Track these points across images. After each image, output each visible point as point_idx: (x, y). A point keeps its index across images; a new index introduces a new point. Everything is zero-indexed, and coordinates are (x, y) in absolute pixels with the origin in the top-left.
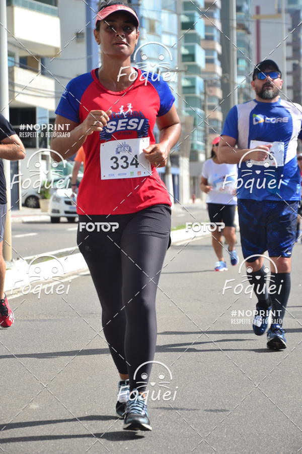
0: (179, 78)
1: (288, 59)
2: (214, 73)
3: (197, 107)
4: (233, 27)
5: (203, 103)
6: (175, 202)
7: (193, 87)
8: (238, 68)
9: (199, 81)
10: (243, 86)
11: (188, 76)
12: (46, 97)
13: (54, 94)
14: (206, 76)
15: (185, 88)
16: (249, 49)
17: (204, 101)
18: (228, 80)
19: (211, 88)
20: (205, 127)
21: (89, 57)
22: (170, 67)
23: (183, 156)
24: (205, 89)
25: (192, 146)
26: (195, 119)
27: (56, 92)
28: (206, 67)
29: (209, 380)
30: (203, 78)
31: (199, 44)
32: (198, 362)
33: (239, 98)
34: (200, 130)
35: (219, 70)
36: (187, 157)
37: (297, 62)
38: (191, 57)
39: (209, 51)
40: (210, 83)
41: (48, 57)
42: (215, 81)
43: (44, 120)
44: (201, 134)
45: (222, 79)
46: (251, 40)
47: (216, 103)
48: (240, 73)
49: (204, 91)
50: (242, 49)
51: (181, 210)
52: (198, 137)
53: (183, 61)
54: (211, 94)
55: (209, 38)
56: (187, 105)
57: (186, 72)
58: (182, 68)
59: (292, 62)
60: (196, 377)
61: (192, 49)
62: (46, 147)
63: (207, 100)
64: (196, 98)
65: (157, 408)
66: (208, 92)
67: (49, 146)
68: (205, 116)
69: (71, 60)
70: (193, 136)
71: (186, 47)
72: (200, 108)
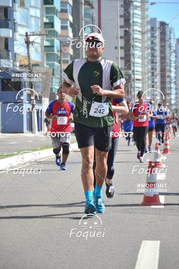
0: (42, 40)
1: (121, 27)
2: (68, 36)
3: (55, 61)
4: (82, 3)
5: (59, 59)
6: (39, 130)
7: (53, 46)
9: (57, 43)
11: (48, 38)
14: (61, 39)
15: (45, 47)
16: (93, 19)
17: (60, 57)
19: (65, 48)
23: (44, 97)
24: (61, 48)
25: (51, 89)
26: (53, 70)
28: (61, 32)
30: (59, 40)
31: (57, 16)
34: (57, 78)
35: (71, 35)
36: (47, 97)
37: (127, 29)
38: (51, 24)
39: (64, 20)
40: (64, 43)
42: (67, 42)
44: (58, 81)
46: (94, 12)
47: (68, 58)
49: (60, 50)
50: (88, 19)
51: (43, 136)
52: (55, 83)
53: (45, 28)
54: (65, 52)
55: (64, 11)
56: (47, 60)
57: (47, 35)
58: (45, 33)
59: (124, 29)
61: (52, 18)
63: (62, 56)
64: (55, 54)
66: (63, 50)
68: (61, 67)
70: (52, 82)
71: (47, 17)
72: (57, 62)
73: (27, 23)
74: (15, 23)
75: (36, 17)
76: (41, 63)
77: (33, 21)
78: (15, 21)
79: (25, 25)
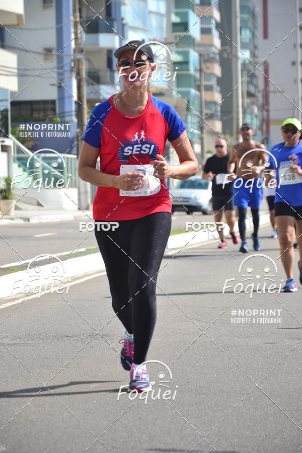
1: (301, 28)
2: (212, 45)
3: (190, 86)
5: (198, 83)
7: (185, 63)
8: (241, 39)
9: (194, 56)
10: (247, 62)
11: (180, 49)
12: (7, 75)
13: (16, 71)
14: (202, 49)
15: (175, 63)
16: (254, 16)
17: (200, 80)
18: (228, 54)
19: (208, 65)
20: (201, 112)
21: (59, 26)
22: (158, 38)
24: (200, 65)
26: (188, 101)
27: (18, 69)
28: (201, 38)
29: (214, 416)
30: (197, 52)
31: (193, 11)
32: (199, 394)
33: (242, 76)
34: (194, 115)
35: (217, 42)
38: (183, 26)
39: (205, 19)
40: (206, 57)
41: (9, 26)
42: (212, 55)
43: (4, 103)
44: (196, 120)
45: (221, 53)
46: (257, 5)
47: (213, 82)
48: (244, 46)
49: (199, 68)
50: (246, 16)
52: (191, 123)
53: (174, 31)
54: (208, 71)
55: (205, 3)
56: (178, 85)
57: (177, 44)
58: (173, 40)
60: (198, 412)
61: (185, 16)
62: (6, 136)
63: (203, 79)
64: (190, 76)
65: (151, 450)
66: (204, 69)
67: (10, 135)
68: (201, 98)
69: (37, 29)
71: (177, 14)
72: (195, 89)
73: (144, 24)
74: (123, 25)
75: (158, 14)
76: (167, 90)
77: (154, 21)
78: (125, 22)
79: (141, 26)
